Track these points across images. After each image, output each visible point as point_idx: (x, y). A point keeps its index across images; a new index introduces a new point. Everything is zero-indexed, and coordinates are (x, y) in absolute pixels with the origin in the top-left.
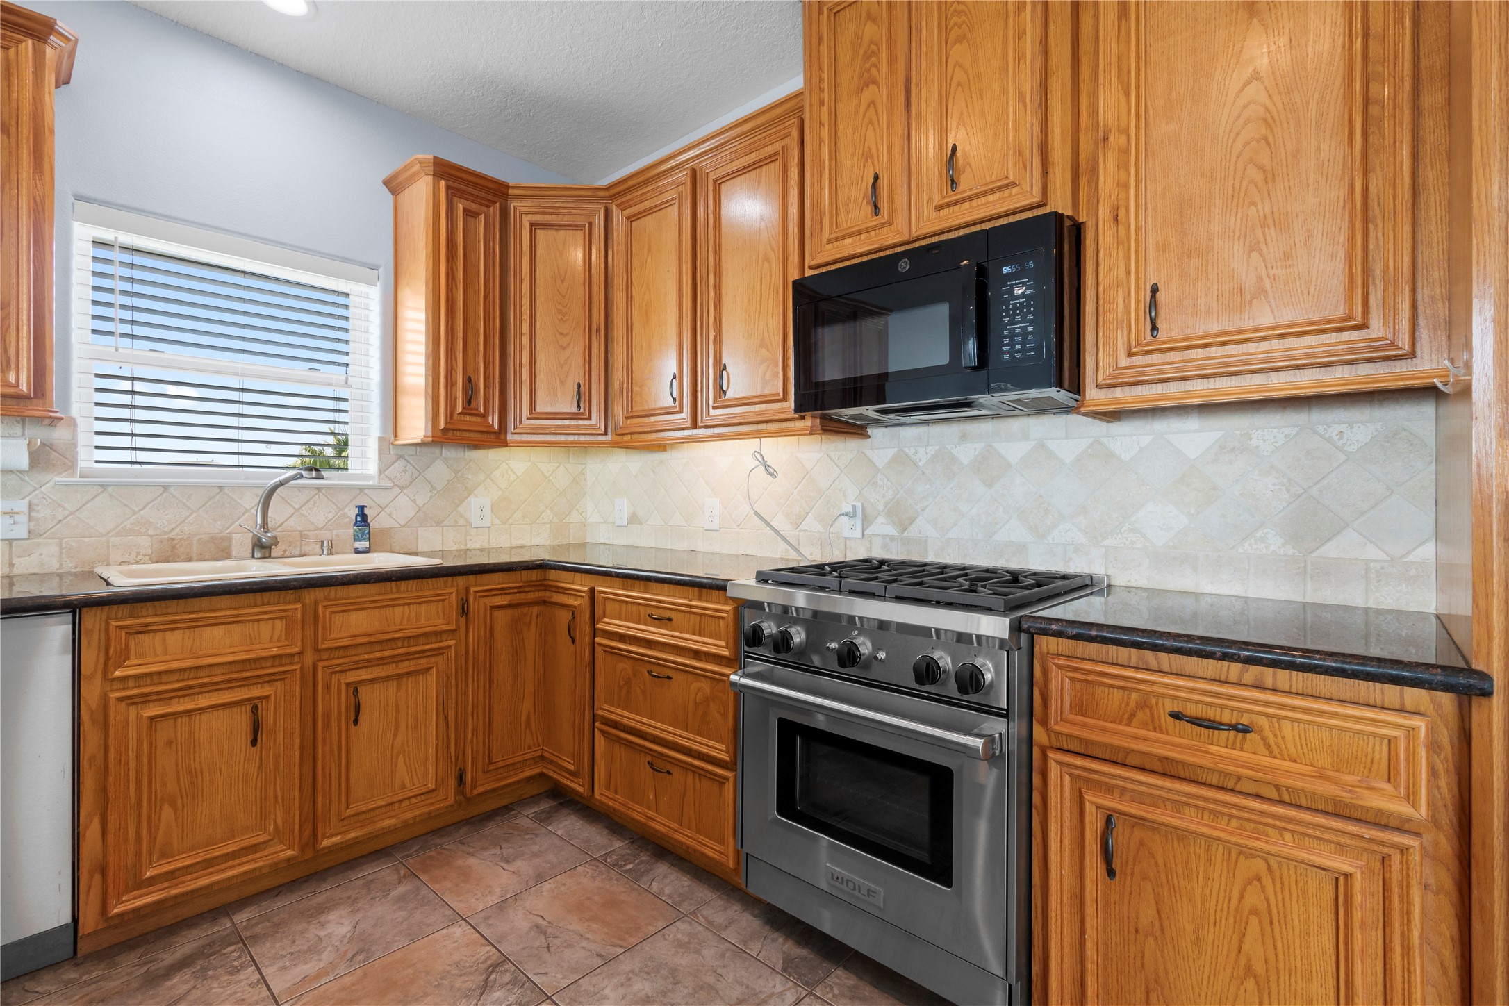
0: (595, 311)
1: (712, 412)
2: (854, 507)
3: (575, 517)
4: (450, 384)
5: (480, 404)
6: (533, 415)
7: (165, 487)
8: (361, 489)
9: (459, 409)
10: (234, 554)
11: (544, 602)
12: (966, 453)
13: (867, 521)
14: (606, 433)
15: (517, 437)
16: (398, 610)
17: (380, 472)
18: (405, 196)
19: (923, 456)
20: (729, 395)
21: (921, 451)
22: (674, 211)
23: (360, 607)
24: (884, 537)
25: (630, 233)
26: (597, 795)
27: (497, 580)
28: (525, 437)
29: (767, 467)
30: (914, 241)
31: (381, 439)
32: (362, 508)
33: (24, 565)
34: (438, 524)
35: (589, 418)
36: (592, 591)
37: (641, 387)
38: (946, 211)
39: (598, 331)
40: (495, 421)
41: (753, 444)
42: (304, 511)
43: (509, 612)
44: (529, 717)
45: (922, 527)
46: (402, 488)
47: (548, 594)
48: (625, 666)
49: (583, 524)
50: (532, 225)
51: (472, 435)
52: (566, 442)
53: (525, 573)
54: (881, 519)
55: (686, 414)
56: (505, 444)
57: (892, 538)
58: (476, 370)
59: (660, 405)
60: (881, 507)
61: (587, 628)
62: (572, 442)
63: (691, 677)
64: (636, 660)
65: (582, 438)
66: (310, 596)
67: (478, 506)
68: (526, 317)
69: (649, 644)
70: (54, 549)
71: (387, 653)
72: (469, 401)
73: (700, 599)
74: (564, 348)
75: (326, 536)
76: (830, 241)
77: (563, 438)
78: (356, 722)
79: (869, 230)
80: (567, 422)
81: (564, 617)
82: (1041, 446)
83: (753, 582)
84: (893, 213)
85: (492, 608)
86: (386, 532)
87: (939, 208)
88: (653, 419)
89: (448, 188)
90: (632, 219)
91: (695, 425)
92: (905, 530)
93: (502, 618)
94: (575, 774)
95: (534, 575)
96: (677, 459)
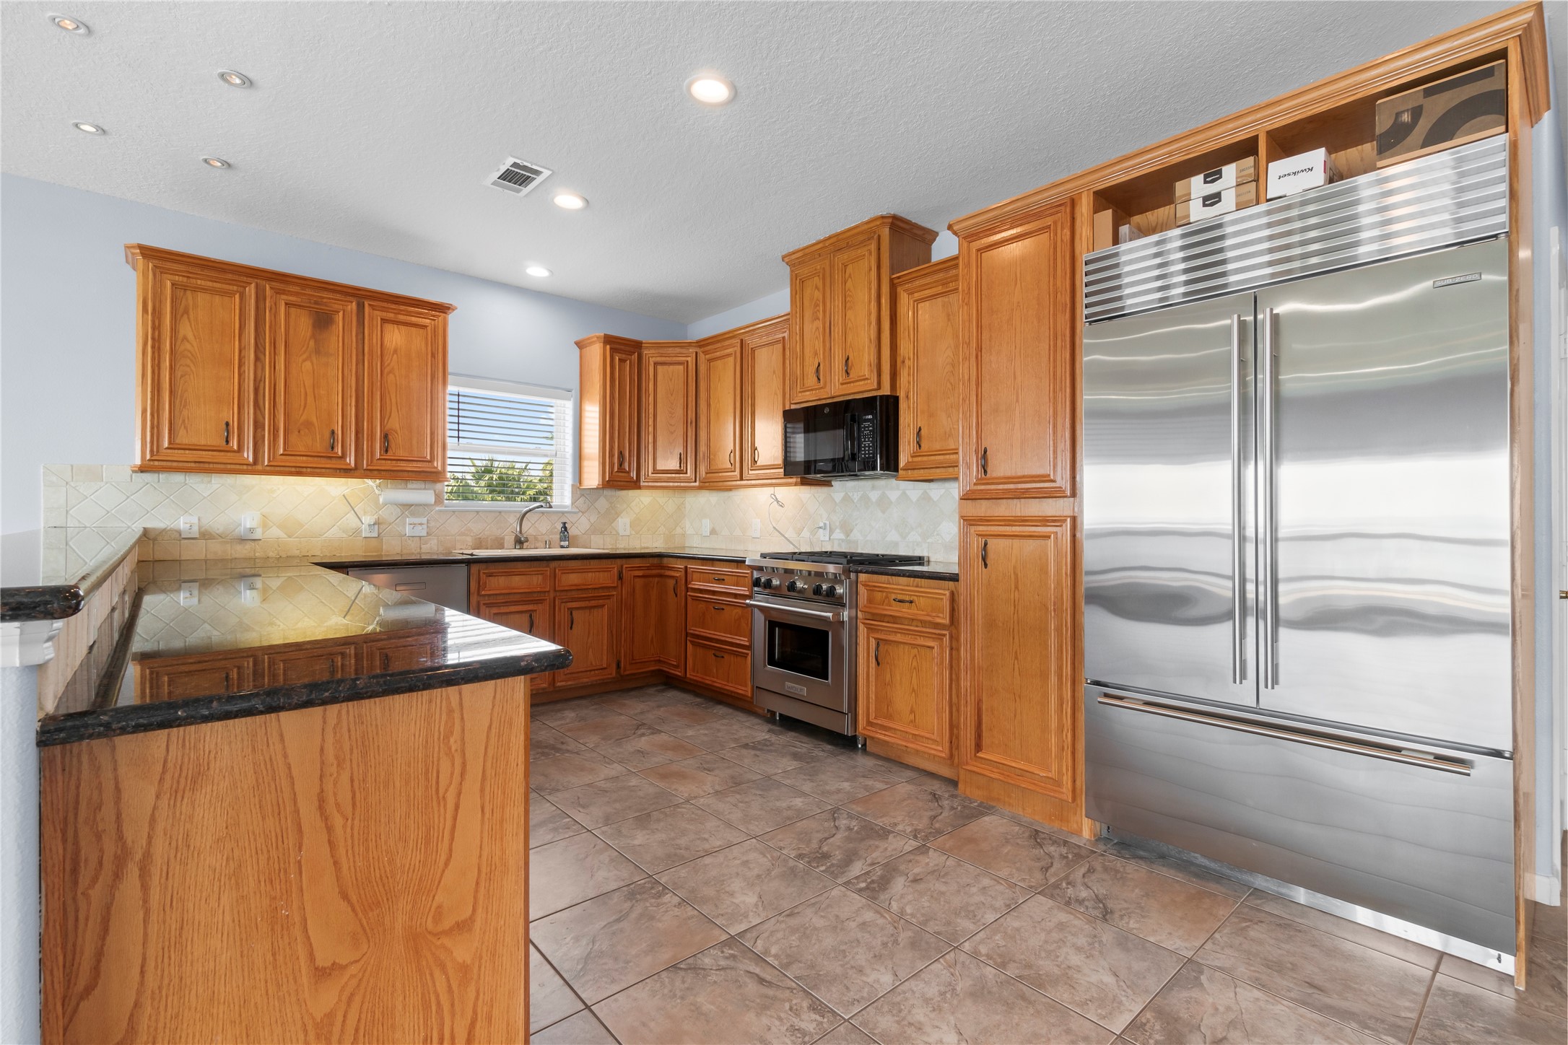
0: (689, 412)
1: (750, 472)
2: (825, 524)
3: (678, 530)
4: (611, 455)
5: (626, 466)
6: (656, 471)
7: (478, 512)
8: (563, 513)
9: (616, 469)
10: (506, 547)
11: (661, 576)
12: (874, 496)
13: (831, 532)
14: (695, 481)
15: (646, 484)
16: (590, 574)
17: (572, 504)
18: (587, 350)
19: (856, 497)
20: (759, 463)
21: (855, 494)
22: (731, 360)
23: (573, 571)
24: (839, 540)
25: (709, 370)
26: (688, 676)
27: (637, 562)
28: (650, 484)
29: (778, 502)
30: (833, 397)
31: (573, 486)
32: (565, 523)
33: (425, 548)
34: (601, 534)
35: (686, 473)
36: (686, 567)
37: (715, 456)
38: (845, 386)
39: (691, 423)
40: (634, 475)
41: (769, 490)
42: (537, 525)
43: (643, 580)
44: (652, 638)
45: (856, 535)
46: (583, 513)
47: (663, 571)
48: (702, 606)
49: (684, 535)
50: (655, 364)
51: (622, 483)
52: (673, 487)
53: (651, 559)
54: (838, 531)
55: (737, 473)
56: (639, 488)
57: (843, 540)
58: (624, 447)
59: (724, 466)
60: (838, 524)
61: (683, 587)
62: (677, 487)
63: (733, 608)
64: (707, 601)
65: (682, 484)
66: (554, 564)
67: (623, 524)
68: (651, 416)
69: (714, 593)
70: (436, 541)
71: (585, 596)
72: (621, 464)
73: (737, 568)
74: (672, 433)
75: (546, 538)
76: (800, 392)
77: (671, 484)
78: (571, 628)
79: (816, 389)
80: (674, 475)
81: (671, 583)
82: (904, 493)
83: (759, 558)
84: (825, 383)
85: (634, 576)
86: (575, 537)
87: (842, 384)
88: (720, 474)
89: (611, 349)
90: (710, 361)
91: (741, 479)
92: (848, 536)
93: (639, 582)
94: (676, 667)
95: (656, 561)
96: (738, 496)
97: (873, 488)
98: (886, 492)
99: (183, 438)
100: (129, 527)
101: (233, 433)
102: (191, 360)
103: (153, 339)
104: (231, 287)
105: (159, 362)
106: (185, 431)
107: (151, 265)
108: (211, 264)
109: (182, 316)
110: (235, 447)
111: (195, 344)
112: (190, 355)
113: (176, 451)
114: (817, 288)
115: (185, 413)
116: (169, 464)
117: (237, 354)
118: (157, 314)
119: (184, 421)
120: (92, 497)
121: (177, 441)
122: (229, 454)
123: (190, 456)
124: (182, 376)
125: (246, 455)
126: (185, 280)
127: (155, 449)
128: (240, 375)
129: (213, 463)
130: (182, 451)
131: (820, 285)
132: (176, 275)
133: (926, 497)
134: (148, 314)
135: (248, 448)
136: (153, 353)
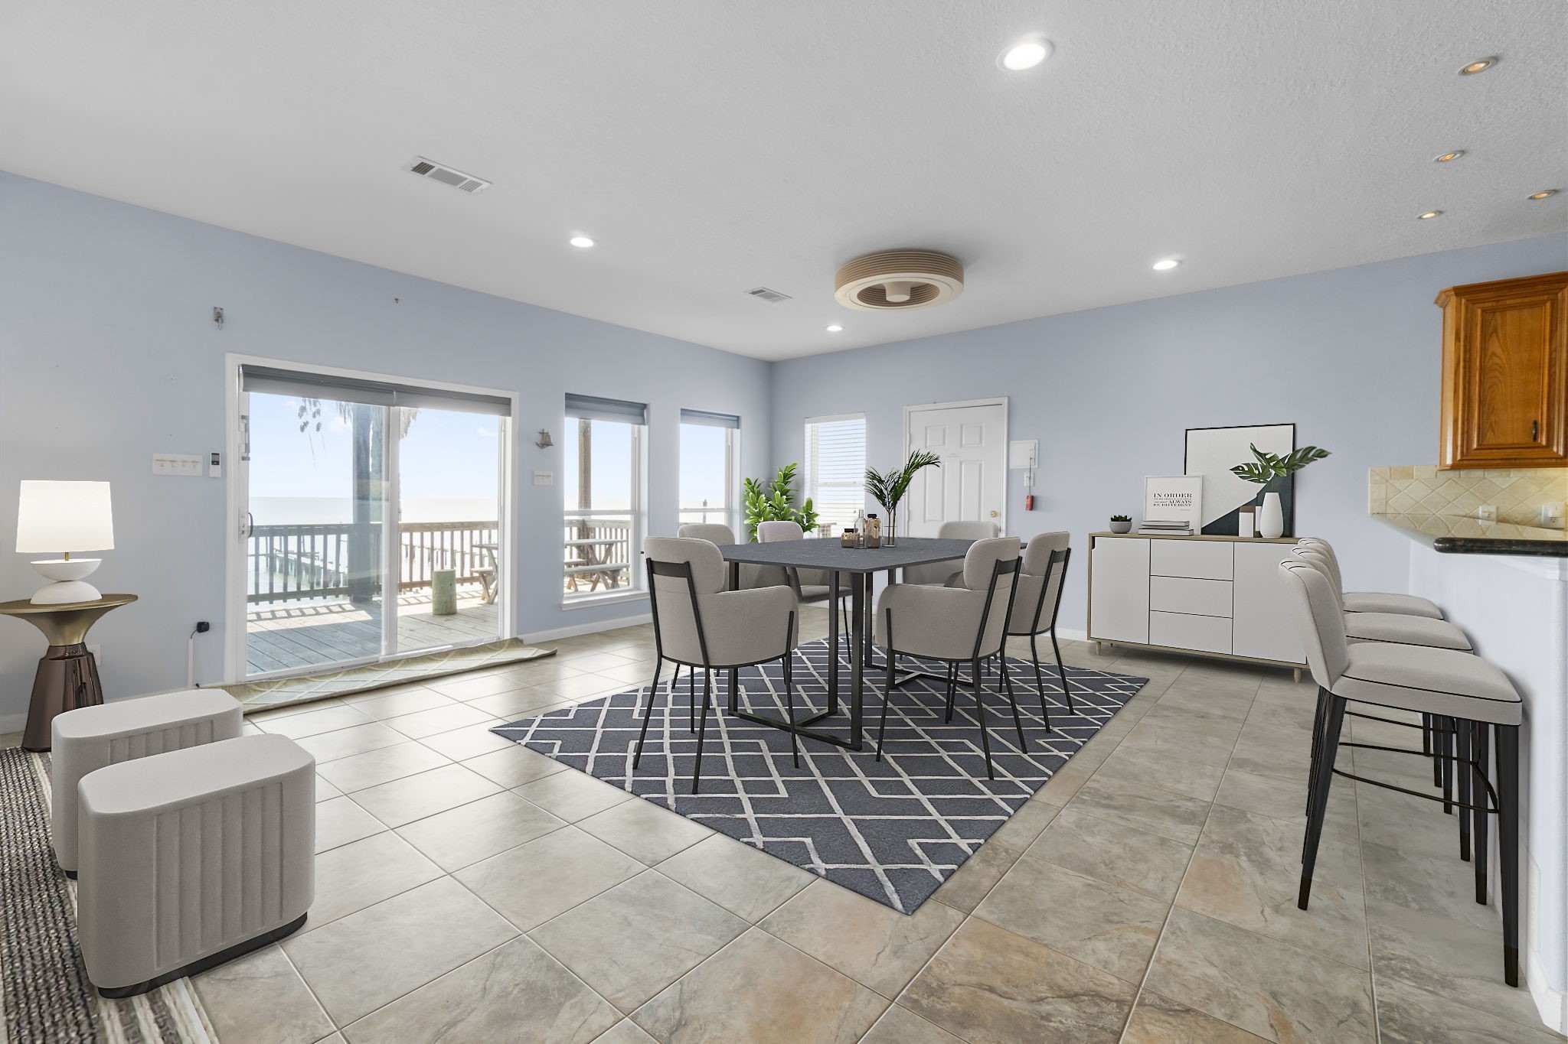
99: (1491, 439)
100: (1434, 514)
101: (1542, 430)
102: (1500, 372)
103: (1465, 361)
104: (1541, 298)
105: (1470, 379)
106: (1492, 434)
107: (1463, 301)
108: (1523, 283)
109: (1491, 335)
110: (1544, 443)
111: (1503, 357)
112: (1498, 367)
113: (1484, 451)
115: (1493, 418)
116: (1477, 462)
117: (1547, 357)
118: (1469, 339)
119: (1491, 425)
120: (1405, 491)
121: (1485, 443)
122: (1537, 450)
123: (1496, 454)
124: (1490, 387)
125: (1555, 449)
126: (1494, 304)
127: (1465, 450)
128: (1550, 376)
129: (1522, 459)
130: (1490, 451)
132: (1485, 302)
134: (1460, 341)
135: (1558, 443)
136: (1465, 372)
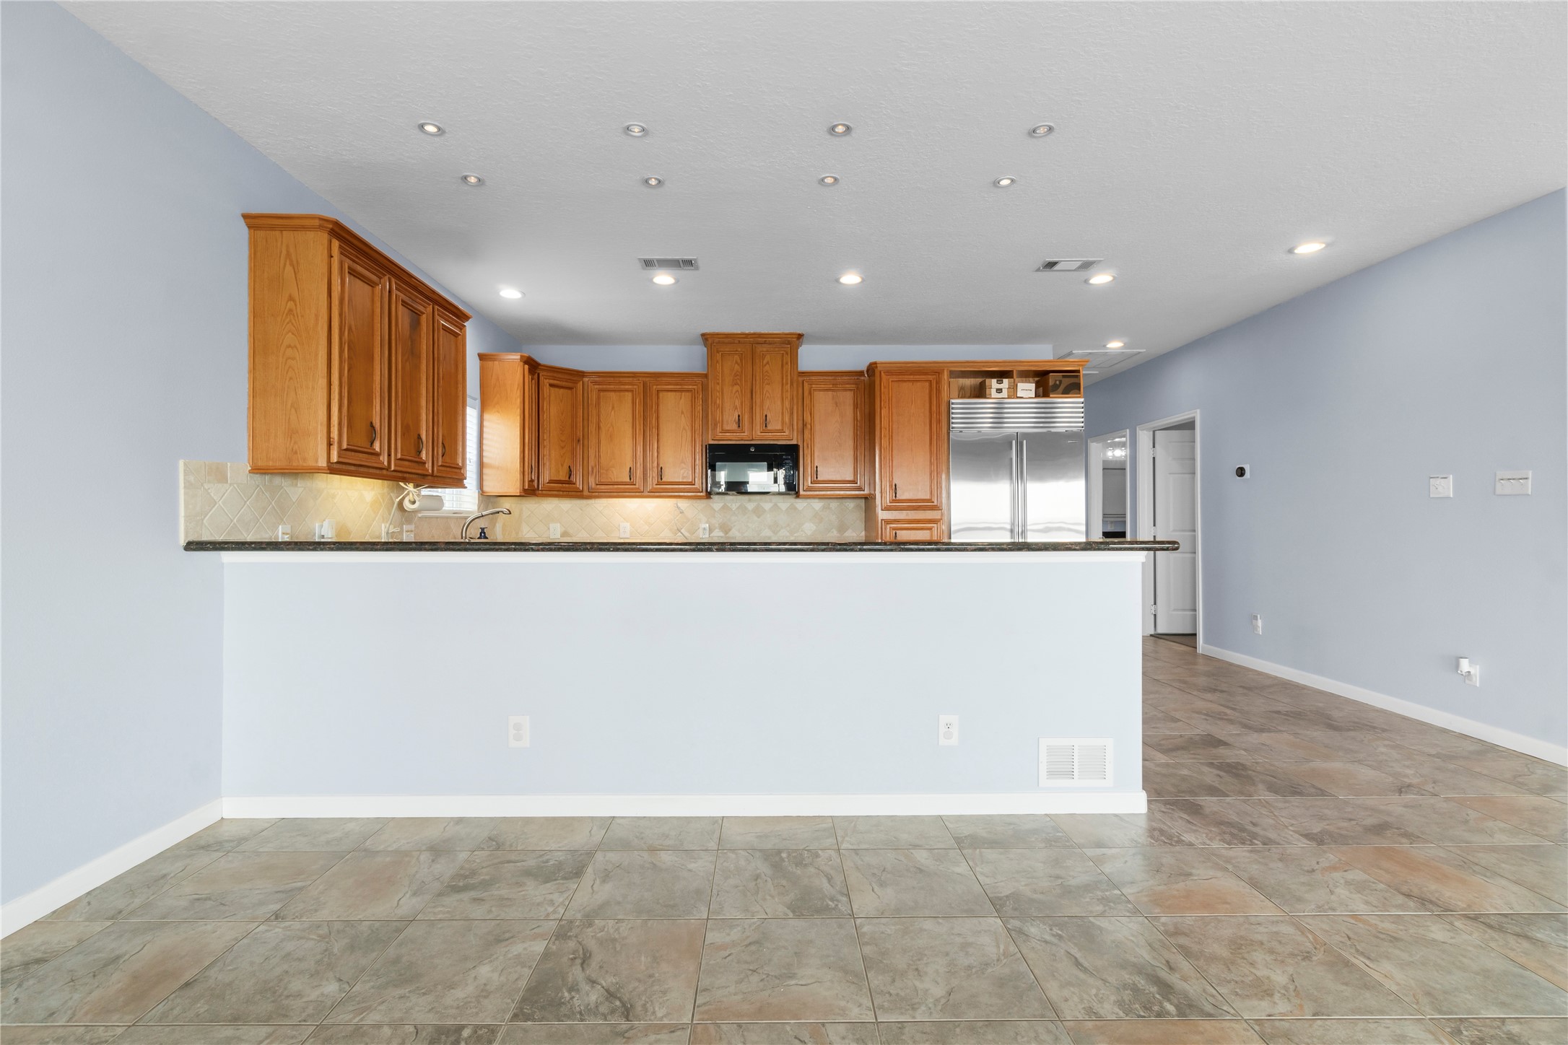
1: (656, 486)
5: (533, 476)
6: (550, 481)
13: (711, 531)
14: (583, 491)
15: (542, 492)
18: (495, 365)
20: (664, 480)
21: (734, 504)
22: (630, 394)
24: (719, 537)
25: (599, 398)
28: (546, 493)
30: (755, 441)
35: (575, 483)
37: (607, 471)
38: (764, 434)
39: (579, 441)
40: (536, 484)
50: (549, 385)
54: (717, 530)
55: (639, 486)
57: (722, 537)
59: (620, 480)
60: (717, 525)
65: (571, 493)
68: (546, 431)
72: (530, 474)
74: (563, 448)
76: (720, 432)
77: (562, 493)
79: (737, 432)
80: (564, 485)
84: (746, 429)
87: (762, 432)
88: (616, 486)
89: (529, 371)
90: (600, 391)
92: (727, 534)
97: (750, 500)
98: (762, 504)
101: (377, 434)
102: (354, 352)
104: (374, 277)
110: (378, 450)
111: (355, 335)
113: (348, 452)
114: (736, 362)
120: (221, 503)
122: (373, 457)
125: (383, 459)
126: (352, 263)
127: (338, 450)
128: (379, 371)
130: (351, 453)
131: (739, 361)
132: (348, 257)
133: (793, 508)
135: (385, 451)
